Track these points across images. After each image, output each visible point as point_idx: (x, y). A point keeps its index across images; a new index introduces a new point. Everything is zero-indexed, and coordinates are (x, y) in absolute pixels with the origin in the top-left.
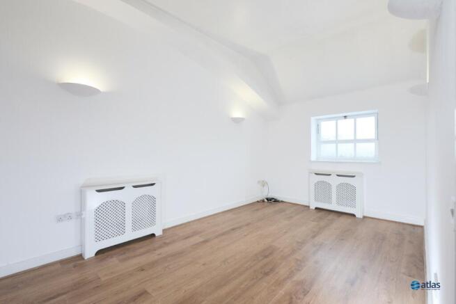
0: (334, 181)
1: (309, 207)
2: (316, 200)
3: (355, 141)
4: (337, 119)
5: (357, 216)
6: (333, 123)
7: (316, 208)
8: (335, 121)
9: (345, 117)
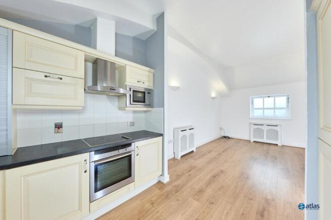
0: (265, 128)
1: (250, 141)
2: (254, 137)
3: (274, 108)
4: (263, 97)
5: (279, 145)
6: (261, 99)
7: (254, 141)
8: (262, 99)
9: (269, 97)
